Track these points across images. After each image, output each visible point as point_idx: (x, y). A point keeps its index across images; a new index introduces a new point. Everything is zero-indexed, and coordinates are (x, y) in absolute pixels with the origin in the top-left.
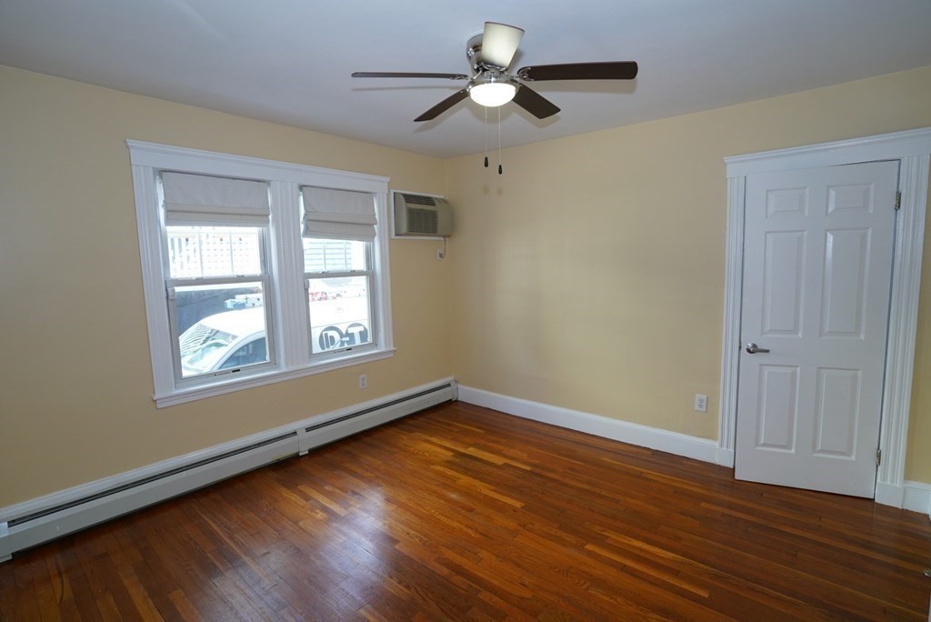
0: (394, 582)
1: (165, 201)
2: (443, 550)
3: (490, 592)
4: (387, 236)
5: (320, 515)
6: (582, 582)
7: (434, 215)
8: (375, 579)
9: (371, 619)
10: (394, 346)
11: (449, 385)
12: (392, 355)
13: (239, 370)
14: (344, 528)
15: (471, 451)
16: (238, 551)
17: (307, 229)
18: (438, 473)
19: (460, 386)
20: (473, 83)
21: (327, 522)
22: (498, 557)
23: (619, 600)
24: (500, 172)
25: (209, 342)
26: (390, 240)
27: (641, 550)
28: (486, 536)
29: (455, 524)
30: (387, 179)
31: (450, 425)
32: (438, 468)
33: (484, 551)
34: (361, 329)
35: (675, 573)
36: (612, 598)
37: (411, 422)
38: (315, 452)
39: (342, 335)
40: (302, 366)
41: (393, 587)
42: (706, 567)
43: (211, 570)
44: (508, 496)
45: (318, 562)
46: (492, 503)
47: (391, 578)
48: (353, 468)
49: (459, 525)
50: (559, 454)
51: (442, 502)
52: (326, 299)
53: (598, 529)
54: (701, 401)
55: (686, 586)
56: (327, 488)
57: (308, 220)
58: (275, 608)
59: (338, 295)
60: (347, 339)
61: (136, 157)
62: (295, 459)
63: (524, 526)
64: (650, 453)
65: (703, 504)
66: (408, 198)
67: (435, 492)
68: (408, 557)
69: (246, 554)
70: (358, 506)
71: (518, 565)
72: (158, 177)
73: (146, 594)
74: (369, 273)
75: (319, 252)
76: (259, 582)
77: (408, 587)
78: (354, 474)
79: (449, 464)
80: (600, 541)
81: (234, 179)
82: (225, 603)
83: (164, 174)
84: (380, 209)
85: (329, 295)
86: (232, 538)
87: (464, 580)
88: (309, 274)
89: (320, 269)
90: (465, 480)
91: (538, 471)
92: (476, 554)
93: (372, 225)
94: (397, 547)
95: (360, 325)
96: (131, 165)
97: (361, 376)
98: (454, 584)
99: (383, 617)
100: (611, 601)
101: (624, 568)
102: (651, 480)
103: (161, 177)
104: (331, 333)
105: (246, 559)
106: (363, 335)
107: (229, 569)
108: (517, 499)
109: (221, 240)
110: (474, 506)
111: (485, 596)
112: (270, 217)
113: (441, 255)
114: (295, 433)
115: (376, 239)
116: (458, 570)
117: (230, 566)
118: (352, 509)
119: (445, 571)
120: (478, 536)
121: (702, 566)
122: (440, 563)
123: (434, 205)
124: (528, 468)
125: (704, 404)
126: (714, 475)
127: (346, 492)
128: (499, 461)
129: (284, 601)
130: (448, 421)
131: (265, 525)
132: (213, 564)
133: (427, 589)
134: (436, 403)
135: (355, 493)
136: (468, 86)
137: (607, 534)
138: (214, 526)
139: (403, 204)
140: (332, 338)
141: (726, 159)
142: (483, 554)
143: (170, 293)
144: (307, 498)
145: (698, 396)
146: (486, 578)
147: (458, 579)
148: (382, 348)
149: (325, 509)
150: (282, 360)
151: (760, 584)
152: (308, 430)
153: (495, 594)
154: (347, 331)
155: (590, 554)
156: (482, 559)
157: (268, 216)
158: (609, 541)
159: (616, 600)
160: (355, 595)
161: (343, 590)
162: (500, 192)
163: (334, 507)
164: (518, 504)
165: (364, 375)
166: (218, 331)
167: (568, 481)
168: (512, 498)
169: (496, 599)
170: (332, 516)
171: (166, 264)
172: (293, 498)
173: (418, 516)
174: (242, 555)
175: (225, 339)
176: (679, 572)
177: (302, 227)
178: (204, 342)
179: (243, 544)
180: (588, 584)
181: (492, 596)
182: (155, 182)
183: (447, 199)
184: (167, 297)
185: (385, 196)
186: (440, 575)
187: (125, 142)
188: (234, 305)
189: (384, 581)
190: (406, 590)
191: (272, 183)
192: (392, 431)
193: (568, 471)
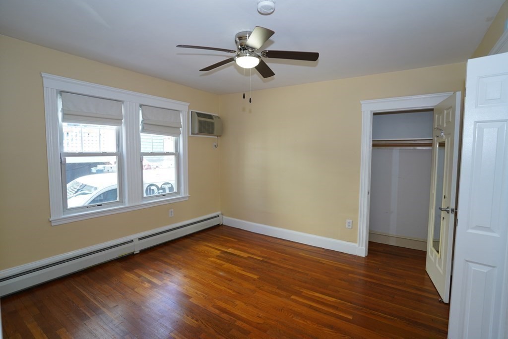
0: (189, 318)
1: (62, 109)
2: (216, 301)
3: (242, 321)
4: (187, 135)
5: (147, 285)
6: (289, 314)
7: (213, 124)
8: (178, 317)
9: (176, 337)
10: (189, 194)
11: (218, 216)
12: (187, 199)
13: (101, 205)
14: (161, 292)
15: (230, 250)
16: (99, 306)
17: (143, 128)
18: (212, 262)
19: (224, 217)
20: (238, 56)
21: (151, 288)
22: (245, 303)
23: (308, 322)
24: (250, 102)
25: (79, 193)
26: (189, 136)
27: (319, 297)
28: (239, 293)
29: (222, 288)
30: (188, 104)
31: (219, 237)
32: (213, 259)
33: (238, 301)
34: (170, 186)
35: (336, 308)
36: (304, 321)
37: (197, 236)
38: (143, 252)
39: (158, 189)
40: (137, 204)
41: (190, 321)
42: (351, 305)
43: (83, 317)
44: (250, 273)
45: (147, 310)
46: (242, 277)
47: (188, 316)
48: (165, 260)
49: (224, 288)
50: (277, 252)
51: (215, 276)
52: (150, 169)
53: (297, 288)
54: (349, 223)
55: (341, 314)
56: (150, 270)
57: (144, 123)
58: (121, 335)
59: (157, 167)
60: (162, 191)
61: (46, 82)
62: (132, 255)
63: (259, 288)
64: (324, 250)
65: (350, 275)
66: (199, 115)
67: (211, 272)
68: (196, 305)
69: (103, 307)
70: (168, 279)
71: (256, 307)
72: (59, 95)
73: (42, 332)
74: (177, 154)
75: (149, 141)
76: (111, 322)
77: (197, 320)
78: (166, 263)
79: (218, 257)
80: (298, 294)
81: (103, 99)
82: (92, 334)
83: (63, 93)
84: (184, 120)
85: (152, 167)
86: (95, 299)
87: (228, 316)
88: (143, 153)
89: (149, 150)
90: (227, 265)
91: (265, 260)
92: (233, 302)
93: (179, 128)
94: (190, 300)
95: (169, 184)
96: (43, 87)
97: (170, 210)
98: (222, 318)
99: (183, 337)
100: (304, 323)
101: (311, 307)
102: (324, 263)
103: (61, 95)
104: (152, 188)
105: (104, 310)
106: (171, 189)
107: (94, 315)
108: (255, 274)
109: (89, 134)
110: (232, 279)
111: (239, 323)
112: (123, 121)
113: (215, 146)
114: (132, 241)
115: (181, 135)
116: (224, 311)
117: (94, 314)
118: (165, 281)
119: (217, 312)
120: (235, 293)
121: (349, 304)
122: (215, 308)
123: (213, 119)
124: (261, 259)
125: (351, 224)
126: (355, 261)
127: (161, 272)
128: (245, 255)
129: (127, 331)
130: (217, 235)
131: (115, 291)
132: (84, 313)
133: (207, 321)
134: (211, 226)
135: (166, 273)
136: (235, 57)
137: (302, 291)
138: (84, 293)
139: (196, 118)
140: (153, 190)
141: (362, 102)
142: (238, 302)
143: (63, 160)
144: (139, 276)
145: (348, 221)
146: (239, 314)
147: (224, 316)
148: (182, 195)
149: (150, 282)
150: (126, 200)
151: (376, 311)
152: (140, 239)
153: (244, 322)
154: (162, 186)
155: (293, 300)
156: (237, 305)
157: (122, 120)
158: (303, 294)
159: (307, 322)
160: (167, 326)
161: (161, 323)
162: (250, 112)
163: (155, 281)
164: (256, 277)
165: (172, 210)
166: (86, 185)
167: (281, 265)
168: (253, 274)
169: (245, 324)
170: (154, 285)
171: (61, 143)
172: (131, 277)
173: (202, 284)
174: (101, 308)
175: (90, 191)
176: (338, 307)
177: (140, 127)
178: (76, 192)
179: (102, 302)
180: (292, 315)
181: (243, 323)
182: (57, 98)
183: (219, 116)
184: (61, 163)
185: (187, 113)
186: (214, 314)
187: (41, 74)
188: (97, 171)
189: (184, 318)
190: (196, 322)
191: (125, 102)
192: (187, 241)
193: (282, 260)
